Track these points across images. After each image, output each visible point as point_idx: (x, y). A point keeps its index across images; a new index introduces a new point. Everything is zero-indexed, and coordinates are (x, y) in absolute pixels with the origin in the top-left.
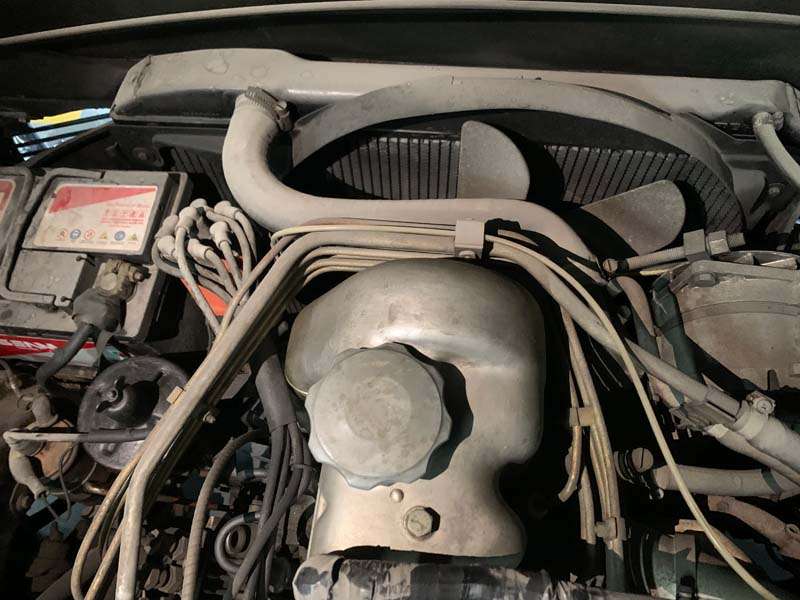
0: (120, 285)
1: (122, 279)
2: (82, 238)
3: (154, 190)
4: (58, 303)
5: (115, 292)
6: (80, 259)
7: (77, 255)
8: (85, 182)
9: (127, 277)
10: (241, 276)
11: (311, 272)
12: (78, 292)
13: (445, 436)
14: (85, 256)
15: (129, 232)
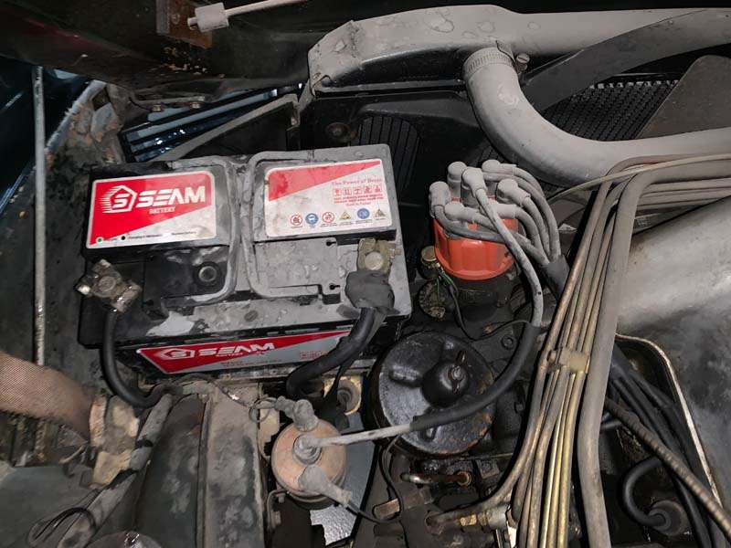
2: (320, 222)
3: (378, 163)
4: (326, 292)
6: (329, 243)
7: (324, 240)
8: (296, 164)
14: (333, 239)
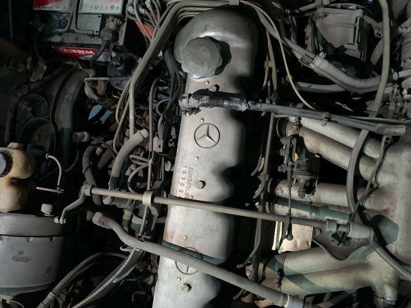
0: (115, 26)
1: (116, 24)
2: (99, 8)
4: (95, 33)
5: (114, 29)
6: (99, 17)
7: (98, 15)
9: (117, 23)
10: (157, 20)
11: (180, 18)
12: (101, 29)
13: (220, 64)
14: (101, 15)
15: (116, 5)
